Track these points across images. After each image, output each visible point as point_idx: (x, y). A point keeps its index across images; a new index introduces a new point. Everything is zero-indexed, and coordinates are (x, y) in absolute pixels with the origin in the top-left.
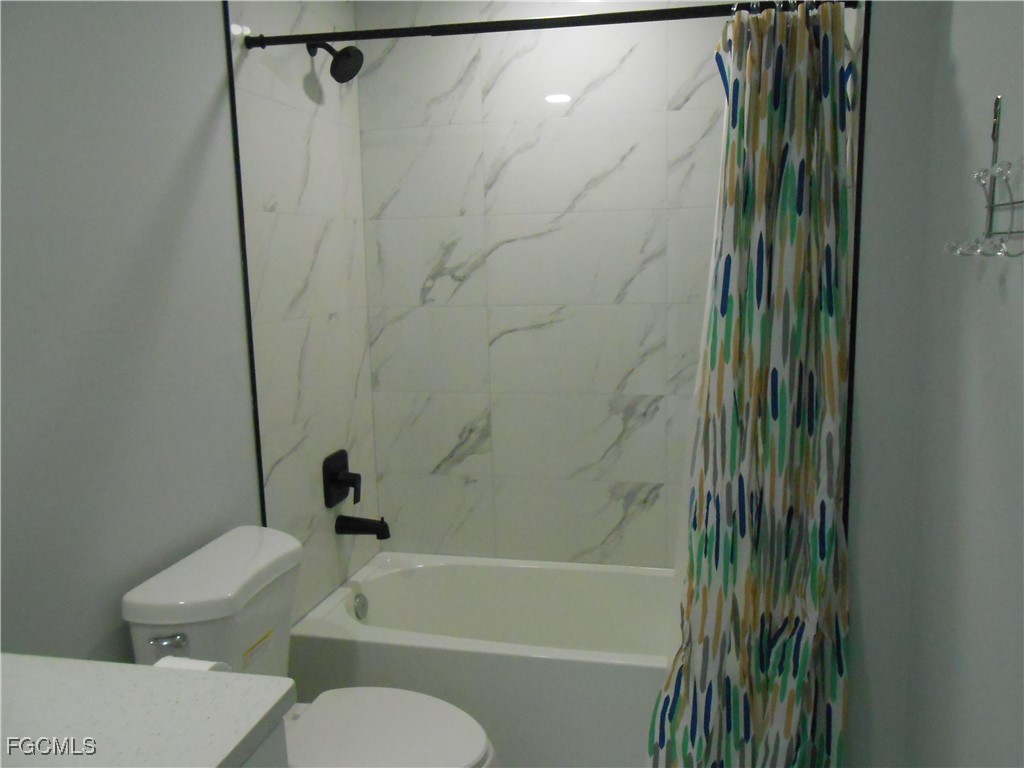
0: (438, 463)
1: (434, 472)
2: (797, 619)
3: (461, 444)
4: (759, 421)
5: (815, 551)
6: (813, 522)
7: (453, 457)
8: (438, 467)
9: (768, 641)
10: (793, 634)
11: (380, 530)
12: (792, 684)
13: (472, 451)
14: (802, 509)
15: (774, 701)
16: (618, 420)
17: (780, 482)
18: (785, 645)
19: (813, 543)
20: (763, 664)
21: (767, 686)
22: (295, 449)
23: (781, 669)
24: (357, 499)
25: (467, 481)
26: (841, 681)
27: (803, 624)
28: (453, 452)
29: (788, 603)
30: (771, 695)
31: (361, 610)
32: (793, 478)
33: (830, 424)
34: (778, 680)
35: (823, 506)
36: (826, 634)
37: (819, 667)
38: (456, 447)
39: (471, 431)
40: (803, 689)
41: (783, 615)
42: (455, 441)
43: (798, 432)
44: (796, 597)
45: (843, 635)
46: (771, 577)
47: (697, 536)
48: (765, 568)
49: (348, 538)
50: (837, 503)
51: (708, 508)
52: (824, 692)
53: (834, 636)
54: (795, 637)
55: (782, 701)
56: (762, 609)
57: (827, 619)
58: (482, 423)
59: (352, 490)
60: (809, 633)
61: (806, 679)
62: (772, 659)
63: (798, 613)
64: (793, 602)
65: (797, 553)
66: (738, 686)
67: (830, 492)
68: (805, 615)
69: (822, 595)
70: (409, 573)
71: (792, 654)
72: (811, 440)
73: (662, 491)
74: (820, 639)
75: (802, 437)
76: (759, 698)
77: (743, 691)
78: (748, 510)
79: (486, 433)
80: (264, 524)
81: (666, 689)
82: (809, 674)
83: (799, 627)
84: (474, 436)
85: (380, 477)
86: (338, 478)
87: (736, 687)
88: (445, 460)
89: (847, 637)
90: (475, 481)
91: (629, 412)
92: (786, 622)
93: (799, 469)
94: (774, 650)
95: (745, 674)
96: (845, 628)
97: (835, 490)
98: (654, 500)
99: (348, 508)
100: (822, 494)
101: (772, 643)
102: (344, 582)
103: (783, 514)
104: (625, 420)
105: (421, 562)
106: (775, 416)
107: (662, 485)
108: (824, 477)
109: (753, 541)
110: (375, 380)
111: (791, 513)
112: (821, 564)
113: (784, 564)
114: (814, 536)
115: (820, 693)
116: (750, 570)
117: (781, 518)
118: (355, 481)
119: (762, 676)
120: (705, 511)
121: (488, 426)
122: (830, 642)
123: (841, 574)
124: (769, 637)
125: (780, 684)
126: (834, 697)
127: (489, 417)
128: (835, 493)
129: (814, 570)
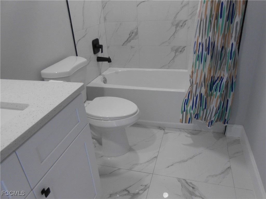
0: (124, 43)
1: (123, 45)
2: (222, 77)
3: (130, 37)
4: (216, 21)
5: (229, 58)
6: (229, 49)
7: (128, 41)
8: (124, 44)
9: (213, 83)
10: (220, 81)
11: (109, 60)
12: (218, 94)
13: (133, 39)
14: (226, 46)
15: (213, 98)
16: (174, 28)
17: (220, 38)
18: (217, 84)
19: (229, 55)
20: (211, 89)
21: (212, 95)
22: (84, 37)
23: (216, 90)
24: (102, 52)
25: (132, 47)
26: (232, 93)
27: (223, 78)
28: (128, 39)
29: (219, 73)
30: (212, 97)
31: (105, 81)
32: (224, 37)
33: (238, 19)
34: (215, 93)
35: (232, 44)
36: (229, 81)
37: (226, 90)
38: (129, 38)
39: (132, 33)
40: (221, 95)
41: (217, 76)
42: (128, 36)
43: (227, 23)
44: (222, 71)
45: (234, 81)
46: (215, 65)
47: (195, 56)
48: (214, 63)
49: (100, 63)
50: (237, 44)
51: (199, 47)
52: (227, 96)
53: (231, 82)
54: (220, 82)
55: (215, 98)
56: (212, 75)
57: (230, 77)
58: (135, 31)
59: (100, 49)
60: (225, 80)
61: (222, 93)
62: (213, 88)
63: (222, 75)
64: (221, 73)
65: (223, 58)
66: (204, 95)
67: (235, 41)
68: (224, 75)
69: (229, 70)
70: (117, 73)
71: (219, 86)
72: (231, 25)
73: (185, 48)
74: (227, 82)
75: (229, 24)
76: (209, 98)
77: (205, 97)
78: (211, 47)
79: (137, 33)
80: (77, 55)
81: (186, 97)
82: (223, 91)
83: (222, 79)
84: (133, 34)
85: (108, 47)
86: (96, 46)
87: (203, 96)
88: (126, 41)
89: (235, 82)
90: (134, 47)
91: (177, 25)
92: (218, 78)
93: (226, 34)
94: (214, 86)
95: (206, 92)
96: (235, 79)
97: (237, 39)
98: (183, 51)
99: (100, 55)
100: (233, 41)
101: (214, 84)
102: (100, 74)
103: (220, 48)
104: (176, 28)
105: (120, 70)
106: (221, 18)
107: (186, 46)
108: (234, 35)
109: (211, 56)
110: (105, 19)
111: (223, 48)
112: (230, 61)
113: (219, 62)
114: (229, 53)
115: (226, 96)
116: (210, 64)
117: (220, 49)
118: (101, 47)
119: (211, 93)
120: (198, 48)
121: (137, 31)
122: (230, 83)
123: (235, 64)
124: (213, 82)
125: (215, 94)
126: (229, 97)
127: (137, 28)
128: (236, 40)
129: (228, 63)
